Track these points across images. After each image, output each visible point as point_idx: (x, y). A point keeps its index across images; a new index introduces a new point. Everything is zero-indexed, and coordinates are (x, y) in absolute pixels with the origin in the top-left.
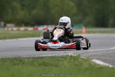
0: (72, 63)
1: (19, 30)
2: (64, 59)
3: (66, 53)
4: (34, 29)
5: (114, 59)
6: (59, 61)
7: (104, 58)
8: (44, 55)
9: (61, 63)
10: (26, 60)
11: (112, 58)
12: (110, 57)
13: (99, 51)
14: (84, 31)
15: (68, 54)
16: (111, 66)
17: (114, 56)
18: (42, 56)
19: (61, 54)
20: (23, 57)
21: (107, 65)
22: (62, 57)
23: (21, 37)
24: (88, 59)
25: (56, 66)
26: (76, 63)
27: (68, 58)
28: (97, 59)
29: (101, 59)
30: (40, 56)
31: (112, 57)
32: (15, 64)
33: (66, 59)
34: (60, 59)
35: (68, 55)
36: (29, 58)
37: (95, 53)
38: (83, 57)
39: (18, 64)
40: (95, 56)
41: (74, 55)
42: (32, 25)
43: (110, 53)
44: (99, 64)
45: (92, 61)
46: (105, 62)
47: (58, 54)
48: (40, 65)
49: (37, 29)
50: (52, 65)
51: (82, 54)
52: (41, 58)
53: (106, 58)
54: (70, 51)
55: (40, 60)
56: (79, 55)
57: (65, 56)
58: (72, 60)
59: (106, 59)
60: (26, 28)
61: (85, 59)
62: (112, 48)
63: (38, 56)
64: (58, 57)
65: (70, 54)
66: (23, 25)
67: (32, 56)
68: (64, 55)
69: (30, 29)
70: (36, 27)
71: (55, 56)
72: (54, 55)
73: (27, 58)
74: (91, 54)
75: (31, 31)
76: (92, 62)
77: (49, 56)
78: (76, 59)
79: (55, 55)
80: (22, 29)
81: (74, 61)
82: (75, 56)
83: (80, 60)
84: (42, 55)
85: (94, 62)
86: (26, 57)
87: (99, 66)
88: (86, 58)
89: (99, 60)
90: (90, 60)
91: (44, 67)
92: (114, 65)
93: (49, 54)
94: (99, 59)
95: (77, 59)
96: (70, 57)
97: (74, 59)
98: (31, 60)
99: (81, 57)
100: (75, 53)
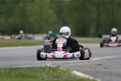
0: (51, 74)
2: (42, 70)
3: (44, 64)
4: (11, 38)
5: (95, 71)
6: (38, 72)
7: (85, 69)
9: (39, 74)
10: (3, 71)
11: (93, 70)
12: (91, 69)
13: (79, 62)
15: (47, 64)
16: (91, 78)
19: (40, 65)
21: (87, 76)
24: (68, 70)
25: (34, 77)
26: (55, 74)
28: (77, 70)
29: (81, 70)
30: (17, 67)
31: (93, 69)
33: (44, 70)
34: (38, 70)
35: (47, 66)
36: (6, 69)
37: (75, 65)
38: (62, 68)
40: (75, 67)
41: (53, 66)
42: (9, 34)
43: (90, 65)
44: (79, 76)
45: (71, 73)
46: (86, 74)
47: (36, 65)
48: (17, 76)
49: (14, 38)
50: (30, 76)
51: (61, 65)
52: (18, 69)
53: (87, 70)
55: (17, 71)
56: (59, 66)
57: (44, 67)
58: (51, 71)
59: (87, 71)
60: (3, 37)
61: (65, 71)
63: (15, 67)
64: (36, 68)
65: (48, 65)
67: (8, 67)
68: (42, 66)
69: (7, 38)
70: (13, 36)
72: (31, 66)
73: (3, 69)
74: (71, 66)
75: (8, 40)
76: (72, 74)
77: (27, 67)
79: (33, 66)
82: (54, 67)
83: (59, 71)
84: (19, 66)
85: (74, 74)
86: (2, 67)
88: (66, 69)
89: (79, 72)
90: (70, 72)
91: (21, 78)
92: (95, 77)
93: (27, 65)
94: (80, 70)
96: (49, 68)
97: (53, 70)
98: (7, 71)
99: (60, 69)
100: (54, 64)
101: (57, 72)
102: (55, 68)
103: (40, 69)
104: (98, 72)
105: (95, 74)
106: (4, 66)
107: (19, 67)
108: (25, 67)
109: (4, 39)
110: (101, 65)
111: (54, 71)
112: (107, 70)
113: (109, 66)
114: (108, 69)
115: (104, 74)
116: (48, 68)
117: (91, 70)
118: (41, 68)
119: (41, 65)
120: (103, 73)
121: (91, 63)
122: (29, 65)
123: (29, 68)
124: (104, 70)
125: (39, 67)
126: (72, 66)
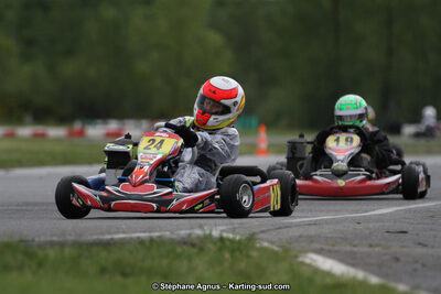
0: (226, 265)
1: (11, 135)
2: (195, 250)
3: (201, 227)
4: (72, 134)
5: (385, 254)
6: (178, 256)
7: (348, 248)
8: (118, 232)
9: (183, 266)
10: (52, 253)
11: (377, 249)
12: (371, 246)
13: (327, 222)
14: (263, 146)
15: (211, 231)
16: (374, 280)
17: (383, 243)
18: (112, 239)
19: (183, 233)
20: (37, 239)
21: (360, 275)
22: (185, 243)
23: (20, 164)
24: (286, 250)
26: (242, 265)
27: (212, 247)
28: (319, 252)
29: (336, 252)
30: (101, 237)
31: (377, 245)
32: (7, 268)
33: (201, 249)
34: (179, 250)
35: (210, 235)
36: (62, 245)
37: (312, 231)
38: (266, 244)
39: (21, 268)
40: (311, 239)
41: (231, 236)
42: (63, 120)
43: (367, 232)
44: (329, 274)
45: (300, 259)
46: (353, 265)
47: (172, 233)
48: (103, 271)
49: (81, 133)
51: (263, 232)
52: (107, 245)
53: (355, 249)
54: (217, 221)
55: (104, 254)
56: (254, 234)
57: (199, 237)
58: (227, 255)
59: (355, 253)
60: (39, 129)
61: (275, 253)
62: (374, 210)
63: (95, 237)
64: (172, 242)
65: (216, 234)
66: (28, 118)
67: (70, 238)
68: (193, 236)
69: (56, 132)
70: (77, 126)
71: (160, 237)
72: (156, 234)
73: (52, 244)
74: (297, 234)
75: (58, 140)
76: (303, 263)
77: (138, 238)
78: (241, 252)
80: (25, 131)
81: (232, 257)
82: (238, 238)
83: (254, 254)
84: (109, 233)
85: (309, 266)
86: (49, 239)
87: (328, 281)
88: (278, 246)
89: (330, 257)
90: (296, 257)
91: (119, 279)
92: (386, 276)
93: (136, 232)
94: (330, 251)
95: (244, 252)
96: (219, 244)
97: (232, 252)
98: (67, 251)
99: (258, 245)
100: (235, 228)
101: (248, 256)
102: (240, 242)
103: (185, 247)
104: (397, 260)
105: (388, 265)
106: (52, 235)
107: (108, 237)
108: (131, 238)
109: (42, 136)
110: (406, 232)
111: (237, 253)
112: (430, 251)
113: (435, 237)
114: (433, 247)
115: (418, 266)
116: (215, 243)
117: (371, 249)
118: (188, 242)
119: (188, 232)
120: (417, 262)
121: (371, 226)
122: (144, 232)
123: (147, 244)
124: (419, 250)
125: (183, 238)
126: (300, 236)
